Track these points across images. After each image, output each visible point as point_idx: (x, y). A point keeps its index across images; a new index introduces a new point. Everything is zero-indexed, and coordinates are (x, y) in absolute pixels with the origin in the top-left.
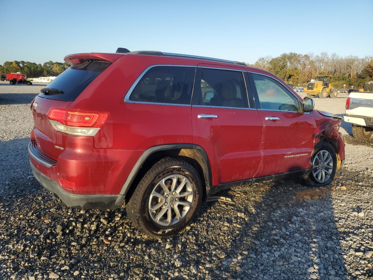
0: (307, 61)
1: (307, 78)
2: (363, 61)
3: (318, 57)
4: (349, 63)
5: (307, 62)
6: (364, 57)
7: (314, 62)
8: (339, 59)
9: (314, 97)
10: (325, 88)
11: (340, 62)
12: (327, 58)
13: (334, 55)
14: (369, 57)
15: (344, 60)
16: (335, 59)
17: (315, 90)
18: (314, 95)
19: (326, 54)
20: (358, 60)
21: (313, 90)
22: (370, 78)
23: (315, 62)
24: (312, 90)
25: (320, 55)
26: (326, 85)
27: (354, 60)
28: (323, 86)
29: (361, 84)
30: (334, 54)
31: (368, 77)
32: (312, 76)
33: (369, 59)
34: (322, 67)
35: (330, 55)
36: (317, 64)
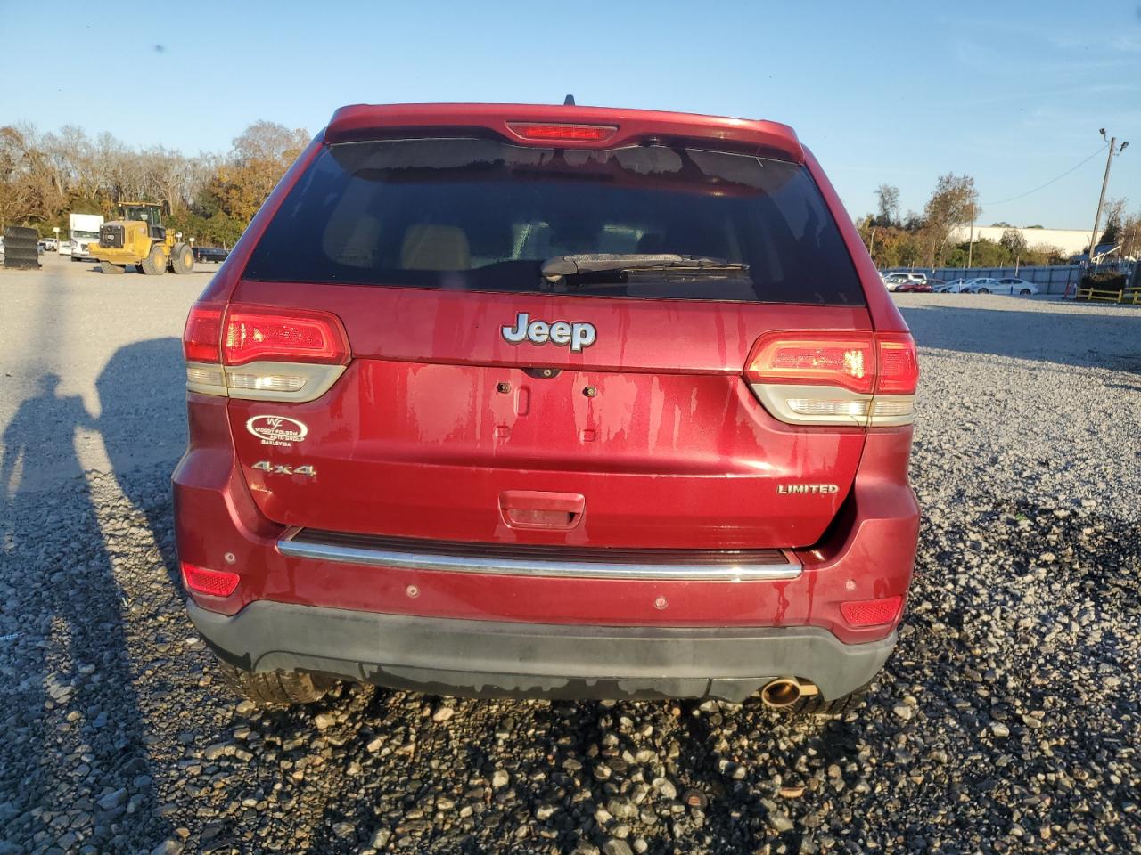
0: (15, 150)
1: (27, 206)
2: (195, 165)
3: (51, 137)
4: (159, 169)
5: (16, 154)
6: (197, 155)
7: (42, 154)
8: (123, 151)
9: (125, 272)
10: (157, 244)
11: (128, 163)
12: (86, 146)
13: (108, 137)
14: (209, 156)
15: (139, 158)
16: (110, 150)
17: (128, 248)
18: (123, 266)
19: (80, 135)
20: (180, 161)
21: (122, 247)
22: (226, 215)
23: (46, 155)
24: (117, 247)
25: (58, 134)
26: (158, 234)
27: (170, 161)
28: (149, 236)
29: (205, 232)
30: (106, 136)
31: (221, 212)
32: (44, 202)
33: (209, 162)
34: (73, 175)
35: (93, 137)
36: (53, 163)
